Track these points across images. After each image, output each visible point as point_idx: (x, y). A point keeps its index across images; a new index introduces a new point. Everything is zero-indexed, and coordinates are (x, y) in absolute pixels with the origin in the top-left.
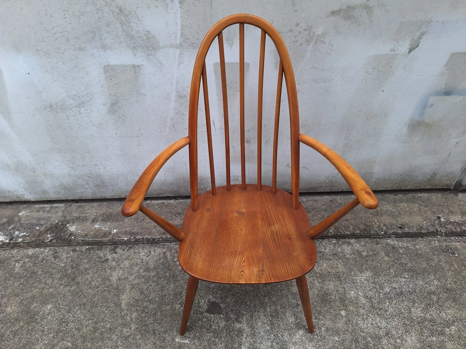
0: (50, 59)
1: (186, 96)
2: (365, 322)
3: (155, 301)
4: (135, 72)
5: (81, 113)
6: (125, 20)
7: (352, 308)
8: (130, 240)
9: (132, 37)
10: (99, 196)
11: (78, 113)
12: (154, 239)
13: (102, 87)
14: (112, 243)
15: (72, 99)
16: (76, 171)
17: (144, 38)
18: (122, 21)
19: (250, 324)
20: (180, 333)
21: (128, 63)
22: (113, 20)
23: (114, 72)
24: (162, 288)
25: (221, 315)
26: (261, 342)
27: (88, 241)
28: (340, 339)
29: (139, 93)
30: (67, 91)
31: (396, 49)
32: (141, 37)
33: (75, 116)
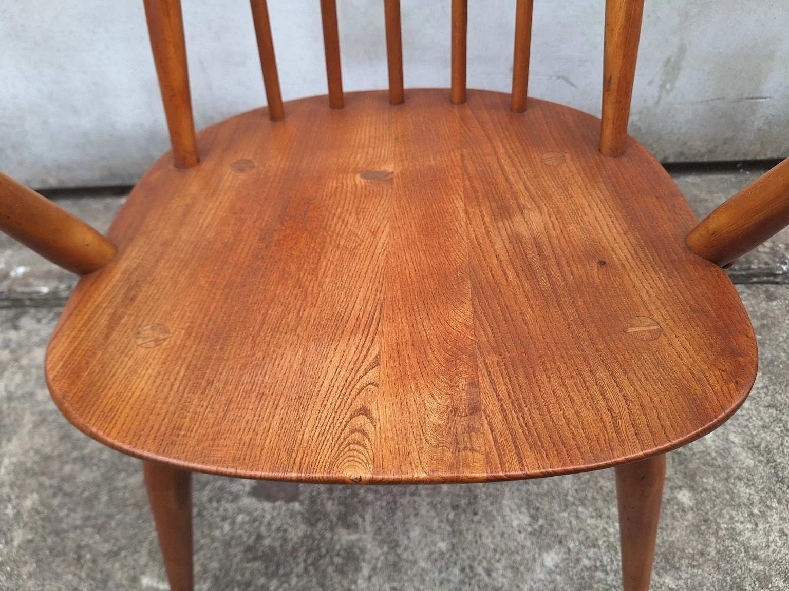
2: (761, 526)
3: (100, 460)
7: (711, 480)
8: (58, 294)
14: (9, 303)
19: (384, 532)
25: (296, 504)
28: (681, 582)
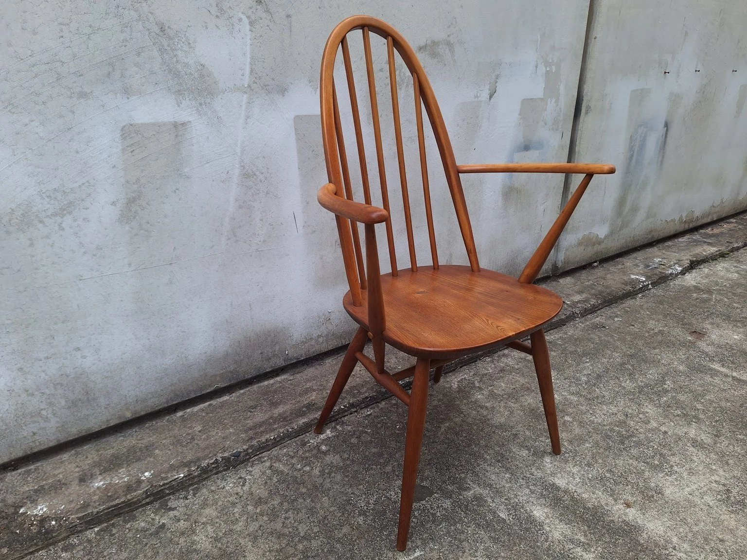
0: (15, 115)
1: (255, 175)
3: (315, 533)
4: (177, 136)
5: (63, 229)
6: (168, 46)
7: (570, 409)
8: (192, 474)
9: (177, 75)
10: (74, 431)
11: (57, 228)
12: (237, 455)
13: (114, 167)
14: (152, 498)
15: (47, 200)
16: (29, 376)
17: (196, 75)
18: (163, 46)
20: (396, 549)
21: (166, 120)
22: (148, 44)
23: (140, 136)
24: (312, 511)
25: (435, 495)
26: (516, 496)
27: (98, 512)
29: (180, 174)
30: (39, 183)
31: (479, 95)
32: (191, 74)
33: (48, 237)
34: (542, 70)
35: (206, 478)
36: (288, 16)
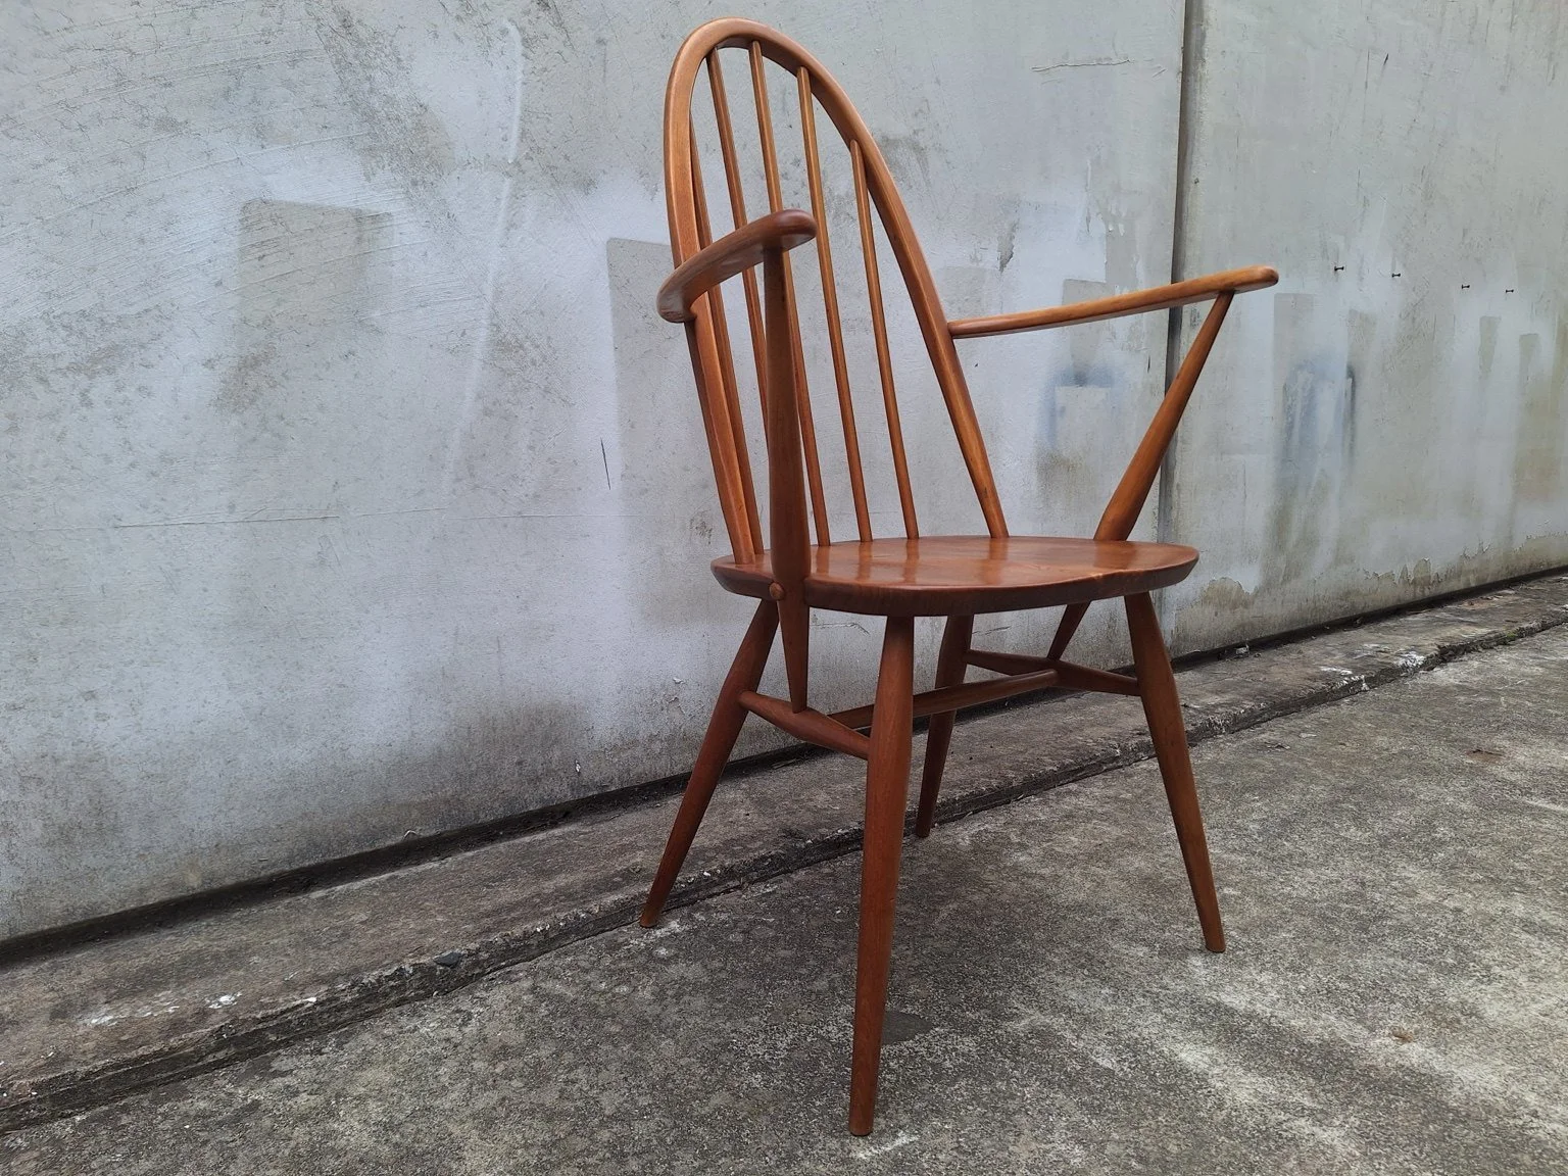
0: (15, 141)
1: (521, 347)
3: (642, 1109)
4: (359, 239)
5: (89, 404)
6: (356, 57)
8: (337, 999)
9: (370, 116)
11: (76, 399)
12: (452, 963)
13: (219, 284)
15: (63, 333)
17: (409, 123)
18: (345, 55)
19: (1047, 1007)
21: (340, 203)
22: (315, 47)
23: (281, 229)
29: (360, 321)
30: (49, 293)
31: (979, 257)
32: (398, 119)
33: (53, 416)
34: (1099, 228)
35: (372, 1012)
36: (601, 42)
